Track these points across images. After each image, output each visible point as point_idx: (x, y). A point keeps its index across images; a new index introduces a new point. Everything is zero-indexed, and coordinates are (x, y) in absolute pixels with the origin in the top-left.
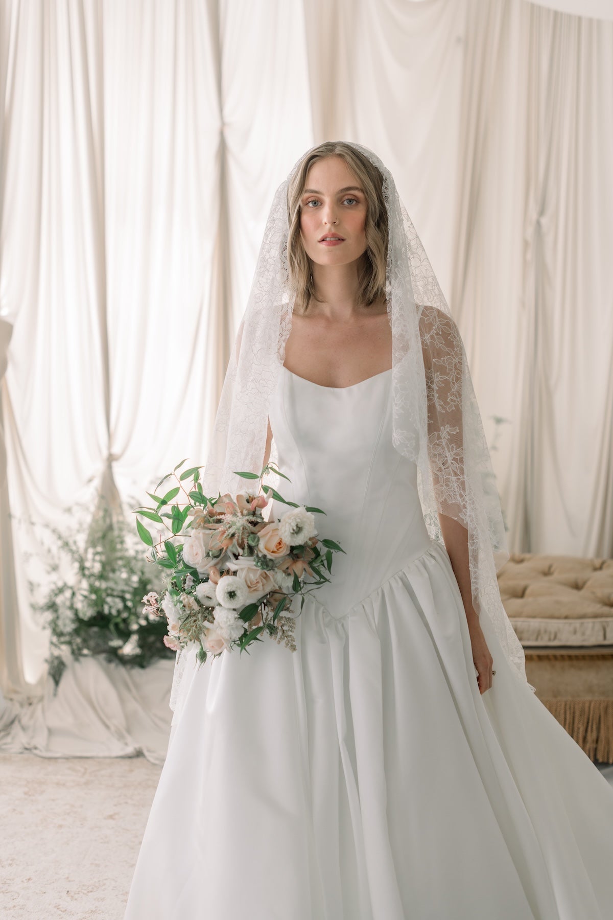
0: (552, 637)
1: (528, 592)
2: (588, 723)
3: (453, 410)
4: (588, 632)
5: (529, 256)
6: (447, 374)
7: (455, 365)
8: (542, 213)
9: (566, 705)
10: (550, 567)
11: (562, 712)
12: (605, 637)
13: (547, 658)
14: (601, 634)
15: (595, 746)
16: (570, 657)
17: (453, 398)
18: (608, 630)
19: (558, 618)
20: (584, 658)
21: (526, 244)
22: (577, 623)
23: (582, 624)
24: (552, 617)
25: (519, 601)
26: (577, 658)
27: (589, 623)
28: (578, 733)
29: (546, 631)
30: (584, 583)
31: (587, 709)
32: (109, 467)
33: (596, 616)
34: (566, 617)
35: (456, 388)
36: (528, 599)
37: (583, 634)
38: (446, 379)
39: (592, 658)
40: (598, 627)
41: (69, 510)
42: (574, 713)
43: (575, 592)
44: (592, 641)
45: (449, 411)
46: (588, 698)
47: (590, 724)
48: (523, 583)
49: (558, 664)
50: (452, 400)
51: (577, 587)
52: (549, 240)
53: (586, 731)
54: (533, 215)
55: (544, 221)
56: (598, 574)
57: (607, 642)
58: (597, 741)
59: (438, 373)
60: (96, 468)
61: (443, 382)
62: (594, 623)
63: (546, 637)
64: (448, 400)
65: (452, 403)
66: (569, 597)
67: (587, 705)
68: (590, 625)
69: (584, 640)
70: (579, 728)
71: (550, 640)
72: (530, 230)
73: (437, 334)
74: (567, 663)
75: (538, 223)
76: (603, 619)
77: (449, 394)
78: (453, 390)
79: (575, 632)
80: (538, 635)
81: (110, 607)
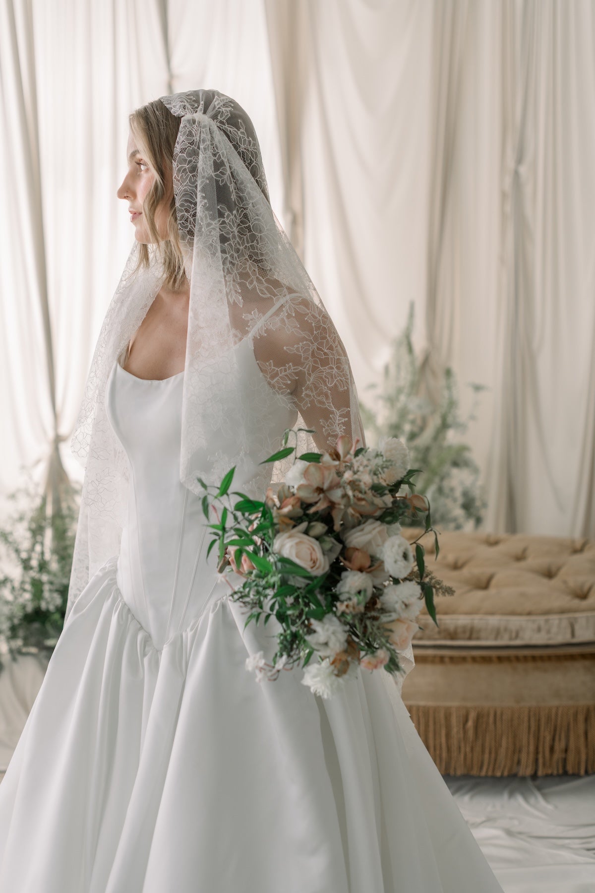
0: (514, 635)
1: (494, 582)
2: (555, 730)
3: (308, 407)
4: (554, 630)
5: (509, 208)
6: (302, 364)
7: (313, 352)
8: (520, 160)
9: (529, 712)
10: (525, 550)
11: (526, 719)
12: (573, 634)
13: (508, 659)
14: (569, 631)
15: (563, 756)
16: (534, 659)
17: (307, 392)
18: (577, 627)
19: (520, 614)
20: (549, 658)
21: (504, 195)
22: (541, 620)
23: (547, 621)
24: (513, 613)
25: (480, 594)
26: (542, 658)
27: (554, 619)
28: (544, 742)
29: (506, 629)
30: (559, 569)
31: (553, 716)
32: (56, 450)
33: (562, 611)
34: (529, 614)
35: (312, 379)
36: (492, 591)
37: (549, 632)
38: (301, 370)
39: (559, 658)
40: (565, 623)
41: (13, 497)
42: (539, 720)
43: (545, 581)
44: (559, 639)
45: (304, 409)
46: (554, 703)
47: (558, 733)
48: (489, 570)
49: (520, 666)
50: (307, 395)
51: (550, 574)
52: (528, 190)
53: (553, 739)
54: (511, 163)
55: (523, 170)
56: (577, 558)
57: (576, 640)
58: (566, 750)
59: (291, 364)
60: (44, 450)
61: (297, 374)
62: (560, 620)
63: (506, 636)
64: (303, 395)
65: (307, 399)
66: (537, 587)
67: (554, 711)
68: (556, 622)
69: (550, 639)
70: (544, 737)
71: (511, 639)
72: (508, 180)
73: (289, 316)
74: (530, 665)
75: (516, 174)
76: (571, 615)
77: (303, 388)
78: (308, 383)
79: (539, 630)
80: (498, 633)
81: (48, 603)
